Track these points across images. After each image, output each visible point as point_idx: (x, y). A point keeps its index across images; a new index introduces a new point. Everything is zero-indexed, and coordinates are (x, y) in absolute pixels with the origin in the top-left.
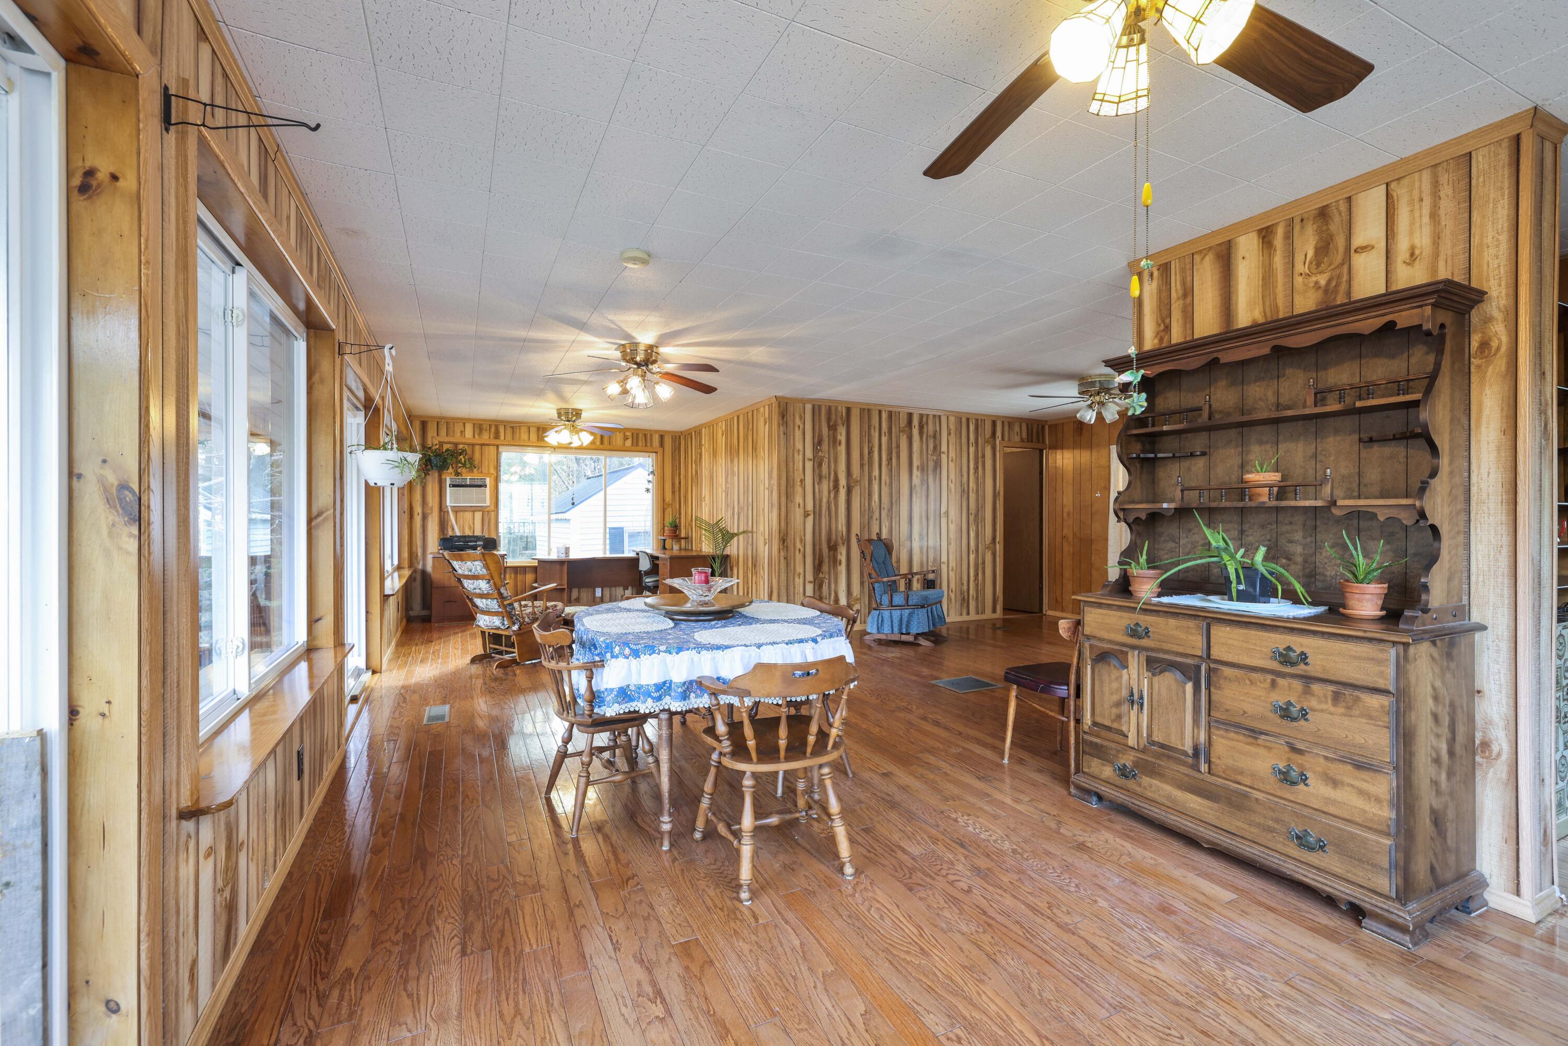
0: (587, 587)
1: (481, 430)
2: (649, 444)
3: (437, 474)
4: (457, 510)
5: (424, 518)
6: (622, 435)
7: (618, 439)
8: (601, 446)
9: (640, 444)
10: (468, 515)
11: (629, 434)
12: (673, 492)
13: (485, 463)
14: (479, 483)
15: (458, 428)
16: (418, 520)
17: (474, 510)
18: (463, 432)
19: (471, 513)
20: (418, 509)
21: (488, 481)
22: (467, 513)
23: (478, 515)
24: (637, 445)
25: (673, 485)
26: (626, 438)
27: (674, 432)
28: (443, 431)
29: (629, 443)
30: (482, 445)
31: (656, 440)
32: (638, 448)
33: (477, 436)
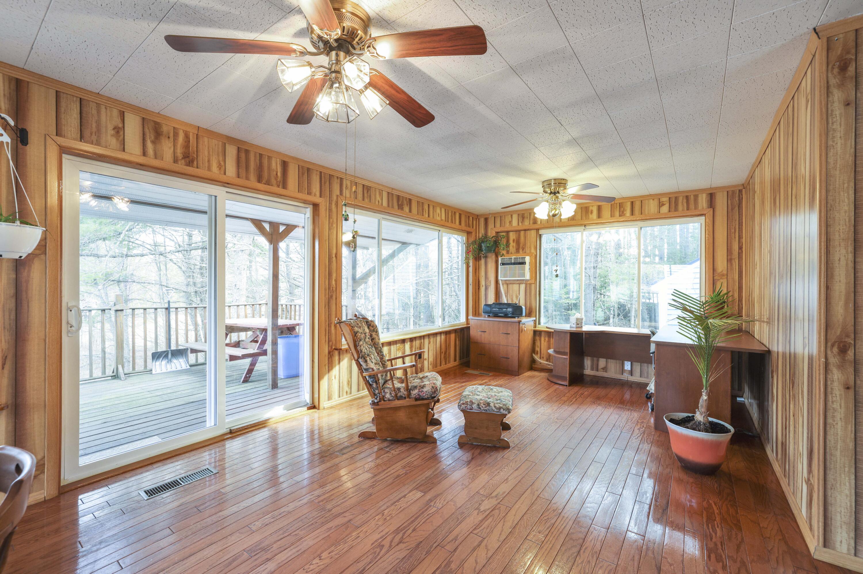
0: (612, 359)
1: (523, 218)
2: (692, 206)
3: (494, 256)
4: (507, 283)
5: (486, 289)
6: (656, 202)
7: (652, 206)
8: (632, 218)
9: (680, 207)
10: (516, 287)
11: (665, 199)
12: (729, 260)
13: (528, 245)
14: (521, 261)
15: (508, 219)
16: (483, 289)
17: (520, 282)
18: (510, 222)
19: (517, 285)
20: (483, 283)
21: (527, 259)
22: (515, 285)
23: (523, 286)
24: (676, 210)
25: (729, 251)
26: (661, 205)
27: (729, 187)
28: (498, 224)
29: (665, 209)
30: (525, 230)
31: (703, 201)
32: (676, 214)
33: (520, 224)
